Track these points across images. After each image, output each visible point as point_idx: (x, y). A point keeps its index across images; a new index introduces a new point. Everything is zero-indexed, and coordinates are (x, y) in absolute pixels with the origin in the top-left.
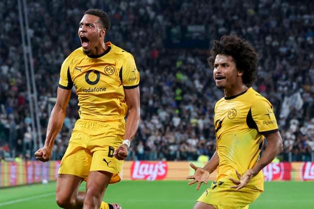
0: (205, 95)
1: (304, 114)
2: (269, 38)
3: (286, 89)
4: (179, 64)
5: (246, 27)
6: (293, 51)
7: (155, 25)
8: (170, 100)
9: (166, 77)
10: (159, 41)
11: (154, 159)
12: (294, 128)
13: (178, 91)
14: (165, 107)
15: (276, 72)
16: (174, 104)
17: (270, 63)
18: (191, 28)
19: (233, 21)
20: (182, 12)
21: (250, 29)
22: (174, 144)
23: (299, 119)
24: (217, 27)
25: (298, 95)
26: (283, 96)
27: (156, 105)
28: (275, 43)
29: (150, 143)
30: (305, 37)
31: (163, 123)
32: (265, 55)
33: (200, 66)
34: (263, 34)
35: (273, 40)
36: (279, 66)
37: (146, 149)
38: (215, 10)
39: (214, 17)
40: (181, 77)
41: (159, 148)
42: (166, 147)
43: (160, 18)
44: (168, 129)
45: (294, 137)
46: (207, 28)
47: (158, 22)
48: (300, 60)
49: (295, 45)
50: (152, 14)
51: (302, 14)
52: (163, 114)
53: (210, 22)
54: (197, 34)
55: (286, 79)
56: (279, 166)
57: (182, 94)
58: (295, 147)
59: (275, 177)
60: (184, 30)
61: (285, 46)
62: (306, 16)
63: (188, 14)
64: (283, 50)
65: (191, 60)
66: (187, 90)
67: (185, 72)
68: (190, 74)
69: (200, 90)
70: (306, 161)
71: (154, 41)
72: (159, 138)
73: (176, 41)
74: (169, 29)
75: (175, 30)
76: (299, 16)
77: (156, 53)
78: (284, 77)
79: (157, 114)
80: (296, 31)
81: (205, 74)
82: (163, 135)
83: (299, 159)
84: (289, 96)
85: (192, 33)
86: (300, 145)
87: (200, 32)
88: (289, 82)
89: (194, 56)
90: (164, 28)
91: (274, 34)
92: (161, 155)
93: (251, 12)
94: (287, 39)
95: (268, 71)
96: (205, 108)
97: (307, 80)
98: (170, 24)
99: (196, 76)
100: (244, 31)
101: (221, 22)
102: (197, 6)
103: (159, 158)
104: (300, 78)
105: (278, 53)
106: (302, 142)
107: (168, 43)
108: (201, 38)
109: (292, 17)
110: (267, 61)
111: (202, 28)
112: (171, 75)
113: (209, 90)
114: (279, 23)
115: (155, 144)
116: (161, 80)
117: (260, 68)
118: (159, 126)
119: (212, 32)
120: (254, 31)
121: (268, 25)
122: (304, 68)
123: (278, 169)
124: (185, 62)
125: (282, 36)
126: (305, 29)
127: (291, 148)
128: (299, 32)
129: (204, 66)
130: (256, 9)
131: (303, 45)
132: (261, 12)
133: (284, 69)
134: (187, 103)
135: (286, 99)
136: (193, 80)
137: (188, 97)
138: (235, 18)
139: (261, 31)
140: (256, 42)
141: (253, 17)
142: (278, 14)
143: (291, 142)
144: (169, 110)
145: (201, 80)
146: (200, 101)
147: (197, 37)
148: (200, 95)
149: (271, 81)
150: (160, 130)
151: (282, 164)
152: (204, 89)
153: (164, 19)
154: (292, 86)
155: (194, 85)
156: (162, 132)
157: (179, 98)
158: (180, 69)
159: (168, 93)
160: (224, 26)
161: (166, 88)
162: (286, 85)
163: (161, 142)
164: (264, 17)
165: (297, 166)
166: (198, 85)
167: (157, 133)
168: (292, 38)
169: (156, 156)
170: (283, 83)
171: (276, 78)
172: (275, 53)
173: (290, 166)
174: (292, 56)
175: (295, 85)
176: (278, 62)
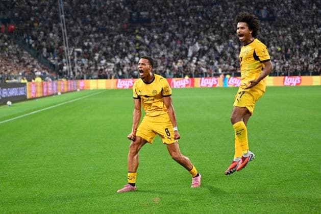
0: (151, 46)
1: (199, 55)
2: (180, 18)
3: (190, 42)
4: (137, 31)
5: (169, 12)
6: (192, 23)
7: (124, 12)
8: (133, 49)
9: (131, 37)
10: (126, 20)
11: (126, 78)
12: (194, 61)
13: (137, 44)
14: (131, 52)
15: (185, 34)
16: (135, 51)
17: (181, 30)
18: (142, 13)
19: (163, 10)
20: (137, 5)
21: (171, 13)
22: (137, 70)
23: (197, 57)
24: (155, 12)
25: (197, 44)
26: (189, 46)
27: (127, 52)
28: (183, 20)
29: (125, 70)
30: (198, 17)
31: (130, 60)
32: (179, 26)
33: (147, 32)
34: (178, 15)
35: (183, 18)
36: (186, 32)
37: (123, 73)
38: (154, 4)
39: (153, 8)
40: (139, 37)
41: (129, 72)
42: (133, 72)
43: (126, 8)
44: (133, 63)
45: (195, 66)
46: (150, 13)
47: (125, 10)
48: (196, 28)
49: (193, 21)
50: (122, 7)
51: (196, 5)
52: (130, 56)
53: (151, 10)
54: (144, 16)
55: (190, 37)
56: (189, 80)
57: (139, 46)
58: (196, 71)
59: (187, 85)
60: (139, 14)
61: (189, 21)
62: (198, 6)
63: (140, 6)
64: (187, 23)
65: (143, 29)
66: (141, 44)
67: (140, 35)
68: (143, 36)
69: (148, 44)
70: (201, 77)
71: (124, 20)
72: (129, 68)
73: (134, 20)
74: (131, 14)
75: (134, 14)
76: (195, 7)
77: (126, 26)
78: (189, 36)
79: (127, 56)
80: (193, 14)
81: (150, 35)
82: (131, 66)
83: (197, 76)
84: (191, 45)
85: (142, 15)
86: (198, 70)
87: (146, 15)
88: (191, 39)
89: (144, 27)
90: (129, 14)
91: (183, 15)
92: (131, 76)
93: (171, 5)
94: (189, 18)
95: (181, 33)
96: (151, 52)
97: (200, 37)
98: (131, 11)
99: (146, 37)
100: (168, 14)
101: (156, 10)
102: (144, 2)
103: (129, 78)
104: (197, 37)
105: (185, 25)
106: (199, 68)
107: (130, 20)
108: (147, 18)
109: (191, 7)
110: (180, 29)
111: (147, 13)
112: (133, 37)
113: (152, 44)
114: (185, 10)
115: (128, 70)
116: (128, 39)
117: (176, 32)
118: (129, 62)
119: (152, 15)
120: (173, 14)
121: (179, 11)
122: (198, 32)
123: (187, 81)
124: (140, 30)
125: (187, 16)
126: (198, 13)
127: (194, 71)
128: (195, 14)
129: (149, 32)
130: (173, 3)
131: (197, 21)
132: (176, 5)
133: (188, 33)
134: (142, 50)
135: (190, 47)
136: (144, 39)
137: (142, 47)
138: (164, 7)
139: (177, 14)
140: (174, 19)
141: (172, 7)
142: (184, 6)
143: (194, 68)
144: (133, 54)
145: (148, 39)
146: (148, 49)
147: (145, 17)
148: (148, 46)
149: (182, 38)
150: (129, 64)
151: (190, 79)
152: (150, 43)
153: (129, 9)
154: (193, 40)
155: (145, 41)
156: (131, 65)
157: (137, 48)
158: (138, 34)
159: (132, 45)
160: (158, 12)
161: (131, 43)
162: (190, 40)
163: (130, 70)
164: (178, 7)
165: (197, 80)
166: (147, 42)
167: (128, 65)
168: (191, 17)
169: (128, 76)
170: (188, 39)
171: (185, 37)
172: (183, 25)
173: (194, 80)
174: (192, 26)
175: (195, 40)
176: (185, 29)
